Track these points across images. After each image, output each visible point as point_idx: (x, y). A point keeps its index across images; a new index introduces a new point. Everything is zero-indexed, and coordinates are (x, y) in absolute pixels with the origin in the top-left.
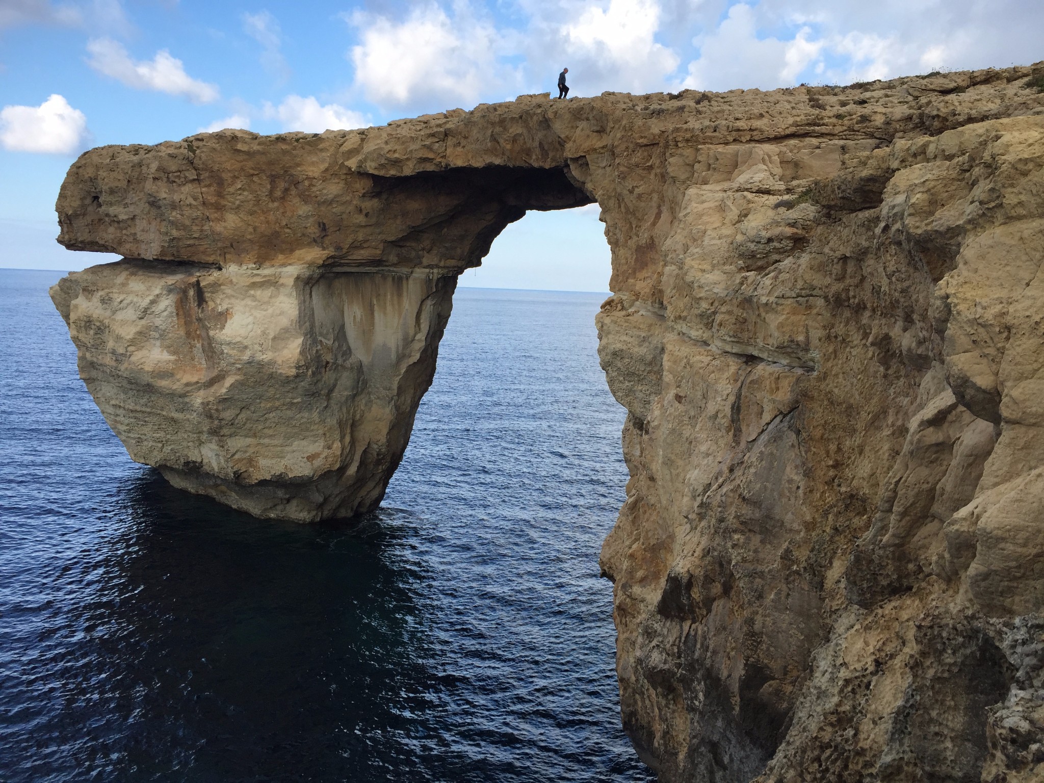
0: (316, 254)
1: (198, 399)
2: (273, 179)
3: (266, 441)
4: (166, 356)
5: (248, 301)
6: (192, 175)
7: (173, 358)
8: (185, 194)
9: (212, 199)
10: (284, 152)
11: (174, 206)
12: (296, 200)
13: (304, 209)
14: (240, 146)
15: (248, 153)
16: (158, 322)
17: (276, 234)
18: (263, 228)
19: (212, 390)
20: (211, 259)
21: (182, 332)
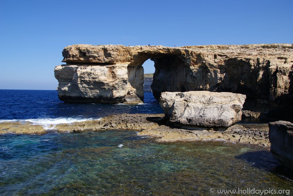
0: (129, 63)
1: (111, 84)
2: (126, 52)
3: (118, 90)
4: (105, 78)
5: (120, 69)
6: (117, 51)
7: (107, 78)
8: (115, 53)
9: (118, 54)
10: (130, 49)
11: (113, 55)
12: (129, 56)
13: (129, 57)
14: (123, 47)
15: (125, 49)
16: (105, 72)
17: (124, 60)
18: (123, 59)
19: (114, 82)
20: (114, 63)
21: (109, 74)
